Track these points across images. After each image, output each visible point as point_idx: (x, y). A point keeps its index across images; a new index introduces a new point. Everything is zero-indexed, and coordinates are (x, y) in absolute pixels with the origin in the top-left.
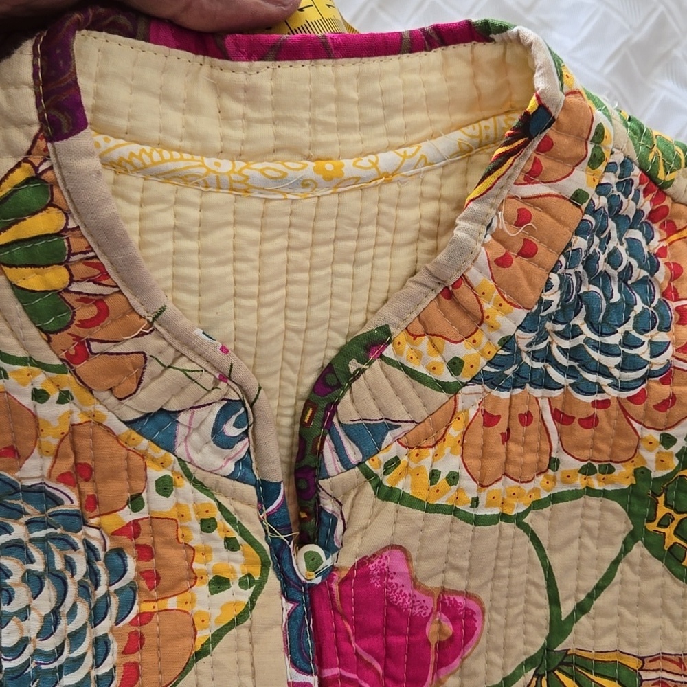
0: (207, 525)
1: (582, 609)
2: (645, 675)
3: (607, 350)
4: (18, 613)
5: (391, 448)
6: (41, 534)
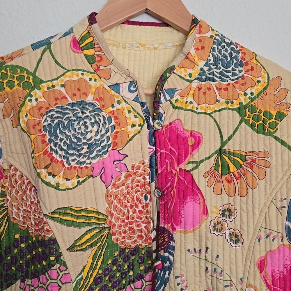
0: (129, 112)
1: (229, 139)
2: (247, 157)
3: (228, 72)
4: (90, 131)
5: (176, 97)
6: (93, 114)
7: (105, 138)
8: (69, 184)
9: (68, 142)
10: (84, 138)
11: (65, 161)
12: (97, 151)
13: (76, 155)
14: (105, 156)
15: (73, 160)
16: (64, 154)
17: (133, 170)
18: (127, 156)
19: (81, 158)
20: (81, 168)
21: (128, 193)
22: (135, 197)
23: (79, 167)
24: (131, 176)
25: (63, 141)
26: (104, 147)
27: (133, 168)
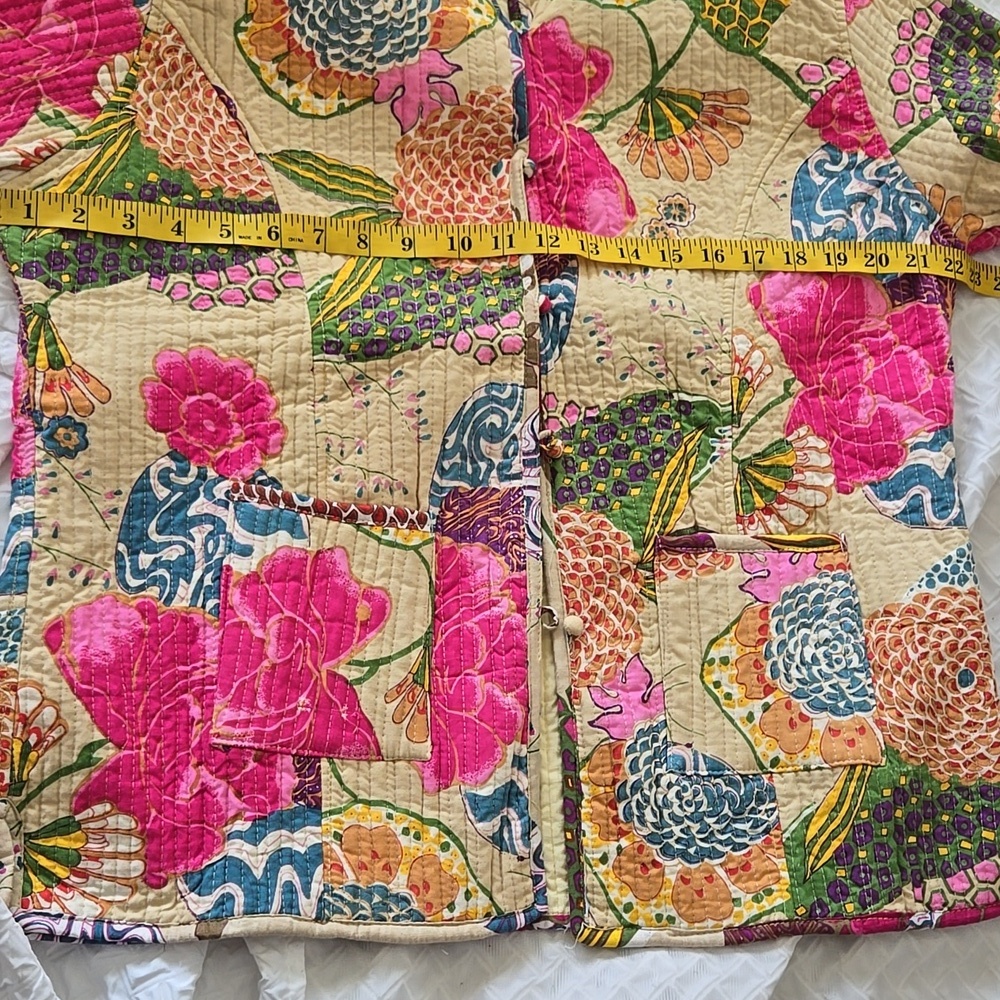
1: (670, 65)
7: (414, 19)
8: (321, 107)
9: (331, 14)
10: (369, 11)
11: (318, 55)
12: (392, 45)
13: (343, 44)
14: (409, 60)
15: (335, 57)
16: (317, 38)
17: (472, 103)
18: (459, 68)
19: (353, 54)
20: (351, 78)
21: (455, 155)
22: (472, 169)
23: (347, 74)
24: (466, 117)
25: (321, 8)
26: (410, 40)
27: (472, 99)
